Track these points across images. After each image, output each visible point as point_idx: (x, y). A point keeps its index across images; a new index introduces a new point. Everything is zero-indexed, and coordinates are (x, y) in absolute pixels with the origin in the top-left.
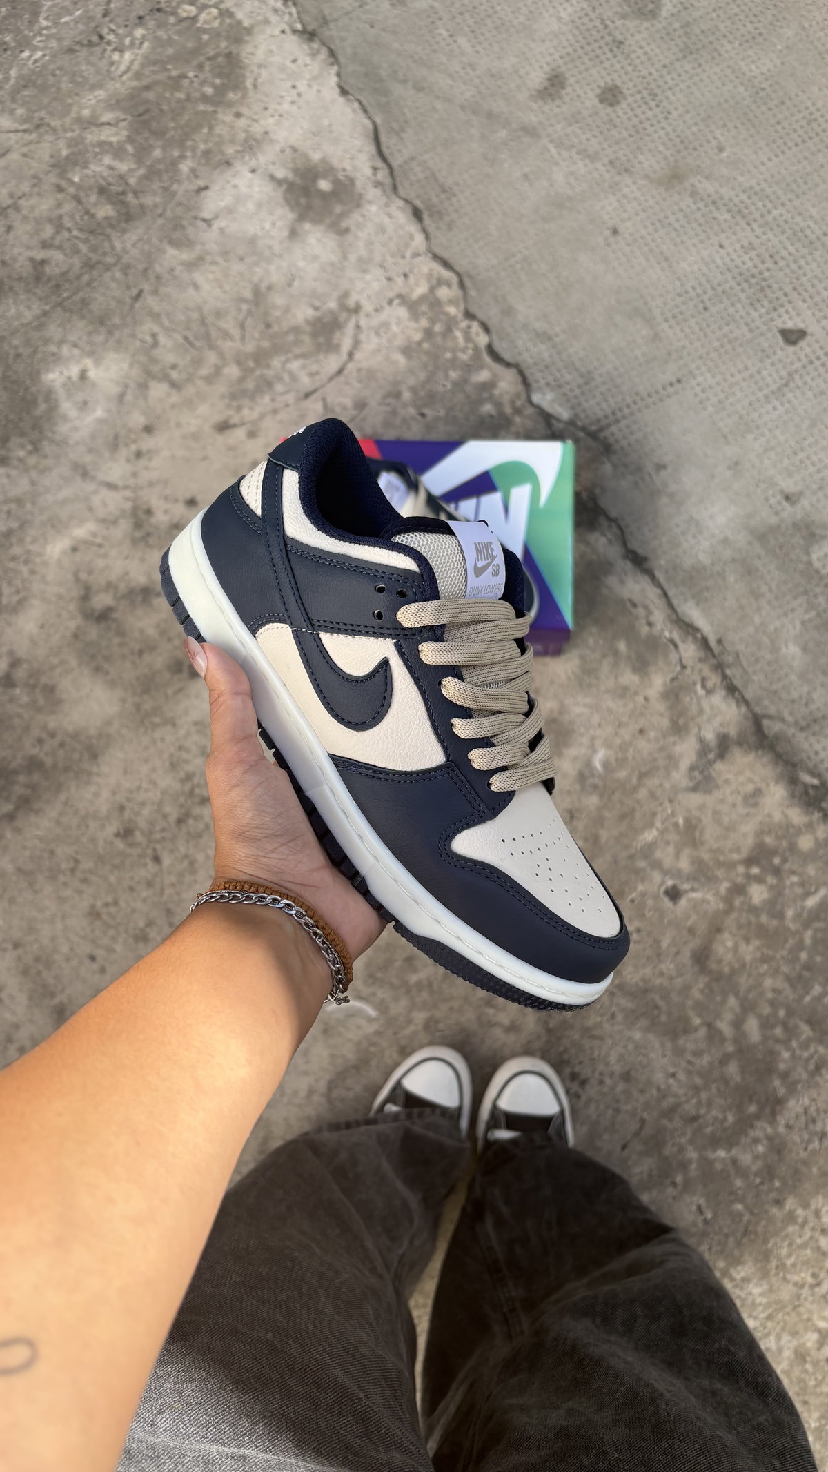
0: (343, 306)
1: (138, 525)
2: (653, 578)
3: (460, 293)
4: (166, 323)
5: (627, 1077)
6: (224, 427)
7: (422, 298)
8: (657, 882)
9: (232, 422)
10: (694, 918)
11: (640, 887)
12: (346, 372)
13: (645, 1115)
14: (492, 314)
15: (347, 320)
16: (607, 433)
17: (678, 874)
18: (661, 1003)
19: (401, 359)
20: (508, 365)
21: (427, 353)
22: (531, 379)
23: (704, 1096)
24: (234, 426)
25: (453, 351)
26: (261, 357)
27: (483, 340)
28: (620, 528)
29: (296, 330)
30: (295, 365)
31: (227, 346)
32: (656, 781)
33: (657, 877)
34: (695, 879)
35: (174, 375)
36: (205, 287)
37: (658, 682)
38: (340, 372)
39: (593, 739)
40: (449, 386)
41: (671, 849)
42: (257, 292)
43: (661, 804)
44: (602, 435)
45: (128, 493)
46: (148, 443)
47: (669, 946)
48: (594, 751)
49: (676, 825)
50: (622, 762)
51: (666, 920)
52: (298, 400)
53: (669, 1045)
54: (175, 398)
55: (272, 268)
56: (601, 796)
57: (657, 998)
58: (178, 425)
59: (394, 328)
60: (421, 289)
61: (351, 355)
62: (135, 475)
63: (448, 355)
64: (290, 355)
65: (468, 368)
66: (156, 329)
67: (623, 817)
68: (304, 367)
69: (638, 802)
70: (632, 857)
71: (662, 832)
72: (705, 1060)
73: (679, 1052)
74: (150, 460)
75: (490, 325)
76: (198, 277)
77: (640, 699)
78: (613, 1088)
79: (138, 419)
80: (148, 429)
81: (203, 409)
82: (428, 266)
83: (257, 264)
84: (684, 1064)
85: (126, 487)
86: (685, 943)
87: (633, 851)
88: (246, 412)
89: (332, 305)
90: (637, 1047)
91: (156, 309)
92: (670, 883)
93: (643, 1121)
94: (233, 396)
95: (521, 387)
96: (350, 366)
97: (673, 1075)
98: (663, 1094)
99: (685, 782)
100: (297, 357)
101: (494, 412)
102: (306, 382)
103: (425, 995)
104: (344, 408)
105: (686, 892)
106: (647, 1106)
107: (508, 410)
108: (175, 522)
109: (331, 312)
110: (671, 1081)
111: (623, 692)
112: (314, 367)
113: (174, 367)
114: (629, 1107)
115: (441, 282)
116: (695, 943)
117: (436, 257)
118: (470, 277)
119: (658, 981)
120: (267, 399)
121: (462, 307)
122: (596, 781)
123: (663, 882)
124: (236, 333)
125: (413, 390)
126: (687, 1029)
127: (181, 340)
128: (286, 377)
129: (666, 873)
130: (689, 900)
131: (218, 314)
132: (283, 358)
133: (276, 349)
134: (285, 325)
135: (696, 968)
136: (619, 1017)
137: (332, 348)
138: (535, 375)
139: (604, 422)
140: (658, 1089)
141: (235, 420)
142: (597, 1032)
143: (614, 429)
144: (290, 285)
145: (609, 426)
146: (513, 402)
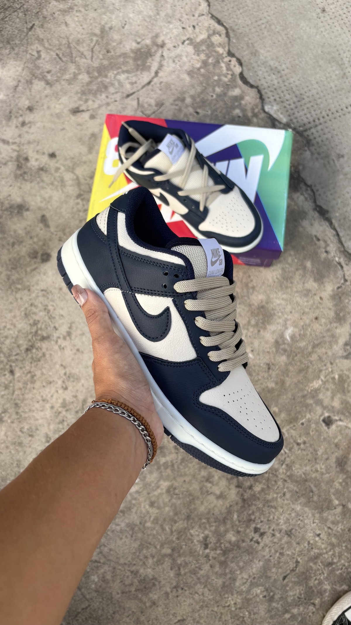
0: (155, 43)
1: (19, 167)
2: (331, 224)
3: (226, 39)
4: (47, 45)
5: (289, 533)
6: (76, 111)
7: (203, 42)
8: (319, 413)
9: (81, 108)
10: (339, 437)
11: (308, 416)
12: (152, 83)
13: (299, 559)
14: (245, 55)
15: (156, 52)
16: (309, 133)
17: (332, 409)
18: (314, 489)
19: (187, 78)
20: (252, 86)
21: (203, 75)
22: (265, 96)
23: (337, 550)
24: (83, 111)
25: (219, 76)
26: (102, 70)
27: (238, 70)
28: (312, 191)
29: (124, 55)
30: (122, 77)
31: (82, 62)
32: (324, 350)
33: (319, 410)
34: (343, 413)
35: (49, 77)
36: (72, 25)
37: (329, 288)
38: (149, 83)
39: (286, 320)
40: (215, 96)
41: (329, 393)
42: (103, 30)
43: (325, 365)
44: (306, 134)
45: (15, 147)
46: (29, 117)
47: (322, 454)
48: (287, 328)
49: (334, 378)
50: (303, 336)
51: (322, 437)
52: (123, 98)
53: (317, 516)
54: (48, 91)
55: (114, 17)
56: (288, 357)
57: (312, 486)
58: (49, 108)
59: (184, 59)
60: (203, 36)
61: (157, 73)
62: (20, 136)
63: (216, 78)
64: (120, 70)
65: (228, 87)
66: (40, 48)
67: (300, 371)
68: (128, 78)
69: (311, 362)
70: (304, 396)
71: (324, 383)
72: (340, 527)
73: (323, 521)
74: (30, 127)
75: (243, 61)
76: (68, 19)
77: (317, 298)
78: (280, 540)
79: (25, 103)
80: (30, 109)
81: (64, 99)
82: (208, 22)
83: (104, 13)
84: (326, 528)
85: (14, 143)
86: (333, 453)
87: (306, 392)
88: (90, 103)
89: (148, 42)
90: (298, 515)
91: (41, 36)
92: (327, 415)
93: (297, 562)
94: (83, 93)
95: (258, 100)
96: (155, 80)
97: (319, 535)
98: (311, 546)
99: (341, 353)
100: (124, 72)
101: (241, 115)
102: (128, 87)
103: (169, 471)
104: (150, 105)
105: (337, 421)
106: (301, 553)
107: (250, 114)
108: (41, 166)
109: (147, 46)
110: (317, 539)
111: (307, 293)
112: (134, 79)
113: (49, 72)
114: (289, 553)
115: (214, 33)
116: (339, 453)
117: (213, 17)
118: (234, 31)
119: (314, 475)
120: (104, 96)
121: (227, 49)
122: (286, 346)
123: (323, 414)
124: (88, 54)
125: (193, 97)
126: (330, 507)
127: (55, 56)
128: (116, 84)
129: (325, 408)
130: (337, 427)
131: (78, 42)
132: (115, 72)
133: (112, 66)
134: (118, 52)
135: (338, 469)
136: (288, 495)
137: (145, 68)
138: (268, 94)
139: (308, 126)
140: (309, 543)
141: (83, 108)
142: (274, 504)
143: (313, 130)
144: (123, 27)
145: (311, 128)
146: (253, 109)
